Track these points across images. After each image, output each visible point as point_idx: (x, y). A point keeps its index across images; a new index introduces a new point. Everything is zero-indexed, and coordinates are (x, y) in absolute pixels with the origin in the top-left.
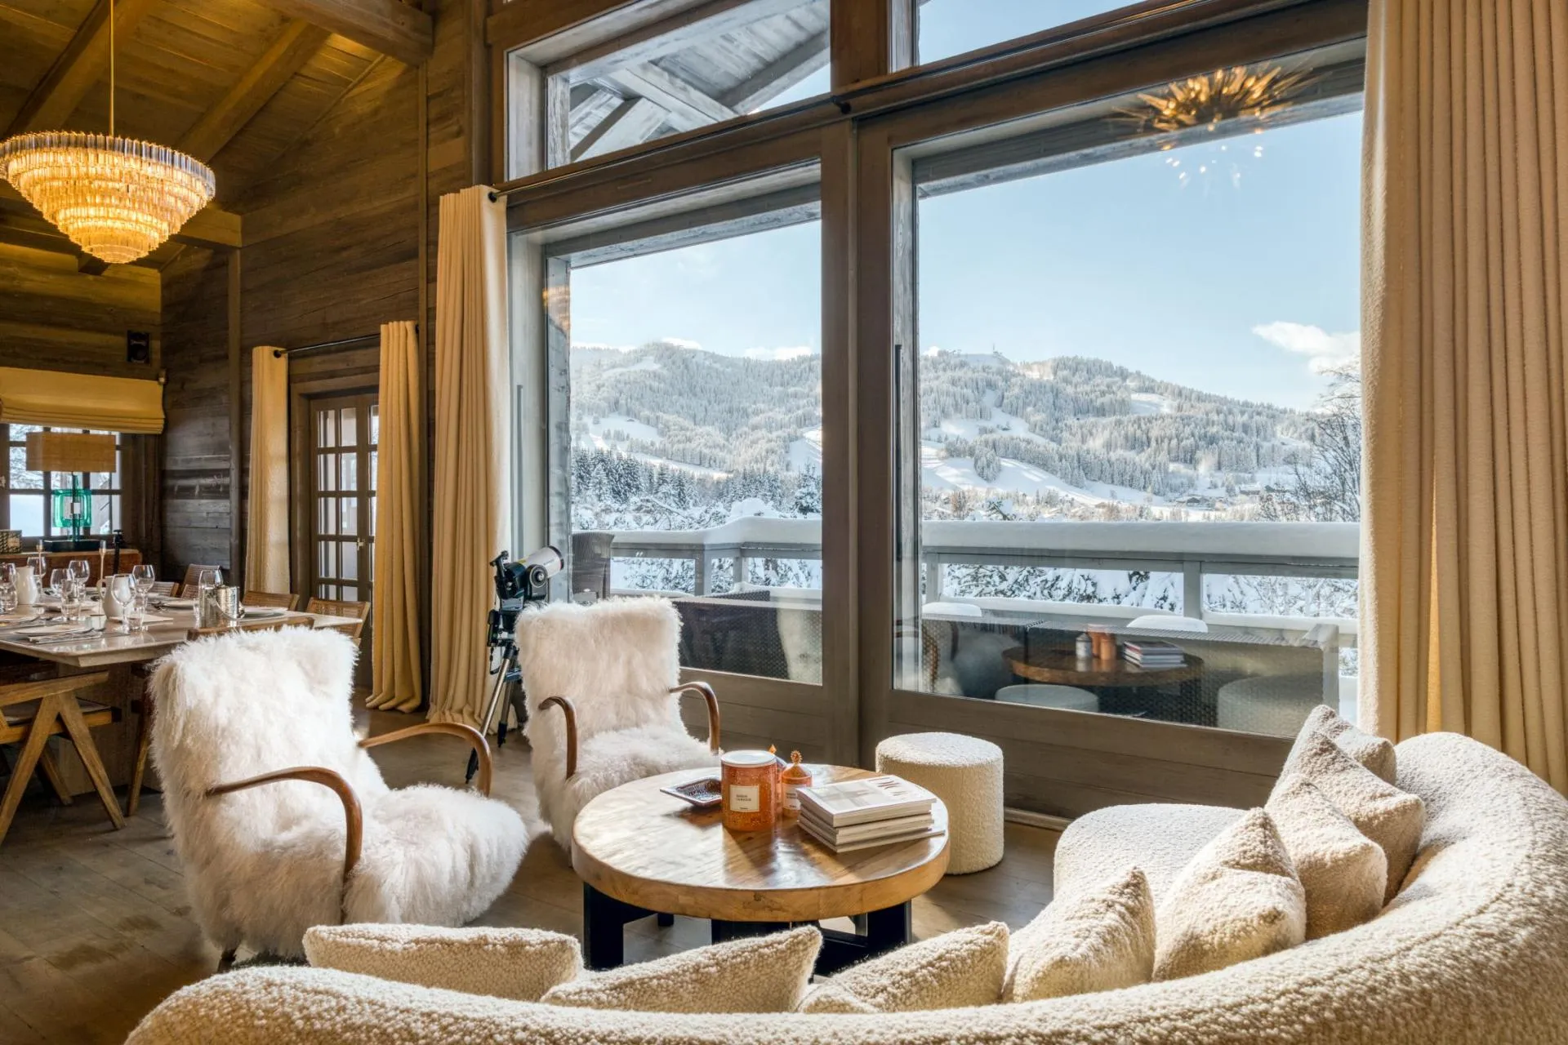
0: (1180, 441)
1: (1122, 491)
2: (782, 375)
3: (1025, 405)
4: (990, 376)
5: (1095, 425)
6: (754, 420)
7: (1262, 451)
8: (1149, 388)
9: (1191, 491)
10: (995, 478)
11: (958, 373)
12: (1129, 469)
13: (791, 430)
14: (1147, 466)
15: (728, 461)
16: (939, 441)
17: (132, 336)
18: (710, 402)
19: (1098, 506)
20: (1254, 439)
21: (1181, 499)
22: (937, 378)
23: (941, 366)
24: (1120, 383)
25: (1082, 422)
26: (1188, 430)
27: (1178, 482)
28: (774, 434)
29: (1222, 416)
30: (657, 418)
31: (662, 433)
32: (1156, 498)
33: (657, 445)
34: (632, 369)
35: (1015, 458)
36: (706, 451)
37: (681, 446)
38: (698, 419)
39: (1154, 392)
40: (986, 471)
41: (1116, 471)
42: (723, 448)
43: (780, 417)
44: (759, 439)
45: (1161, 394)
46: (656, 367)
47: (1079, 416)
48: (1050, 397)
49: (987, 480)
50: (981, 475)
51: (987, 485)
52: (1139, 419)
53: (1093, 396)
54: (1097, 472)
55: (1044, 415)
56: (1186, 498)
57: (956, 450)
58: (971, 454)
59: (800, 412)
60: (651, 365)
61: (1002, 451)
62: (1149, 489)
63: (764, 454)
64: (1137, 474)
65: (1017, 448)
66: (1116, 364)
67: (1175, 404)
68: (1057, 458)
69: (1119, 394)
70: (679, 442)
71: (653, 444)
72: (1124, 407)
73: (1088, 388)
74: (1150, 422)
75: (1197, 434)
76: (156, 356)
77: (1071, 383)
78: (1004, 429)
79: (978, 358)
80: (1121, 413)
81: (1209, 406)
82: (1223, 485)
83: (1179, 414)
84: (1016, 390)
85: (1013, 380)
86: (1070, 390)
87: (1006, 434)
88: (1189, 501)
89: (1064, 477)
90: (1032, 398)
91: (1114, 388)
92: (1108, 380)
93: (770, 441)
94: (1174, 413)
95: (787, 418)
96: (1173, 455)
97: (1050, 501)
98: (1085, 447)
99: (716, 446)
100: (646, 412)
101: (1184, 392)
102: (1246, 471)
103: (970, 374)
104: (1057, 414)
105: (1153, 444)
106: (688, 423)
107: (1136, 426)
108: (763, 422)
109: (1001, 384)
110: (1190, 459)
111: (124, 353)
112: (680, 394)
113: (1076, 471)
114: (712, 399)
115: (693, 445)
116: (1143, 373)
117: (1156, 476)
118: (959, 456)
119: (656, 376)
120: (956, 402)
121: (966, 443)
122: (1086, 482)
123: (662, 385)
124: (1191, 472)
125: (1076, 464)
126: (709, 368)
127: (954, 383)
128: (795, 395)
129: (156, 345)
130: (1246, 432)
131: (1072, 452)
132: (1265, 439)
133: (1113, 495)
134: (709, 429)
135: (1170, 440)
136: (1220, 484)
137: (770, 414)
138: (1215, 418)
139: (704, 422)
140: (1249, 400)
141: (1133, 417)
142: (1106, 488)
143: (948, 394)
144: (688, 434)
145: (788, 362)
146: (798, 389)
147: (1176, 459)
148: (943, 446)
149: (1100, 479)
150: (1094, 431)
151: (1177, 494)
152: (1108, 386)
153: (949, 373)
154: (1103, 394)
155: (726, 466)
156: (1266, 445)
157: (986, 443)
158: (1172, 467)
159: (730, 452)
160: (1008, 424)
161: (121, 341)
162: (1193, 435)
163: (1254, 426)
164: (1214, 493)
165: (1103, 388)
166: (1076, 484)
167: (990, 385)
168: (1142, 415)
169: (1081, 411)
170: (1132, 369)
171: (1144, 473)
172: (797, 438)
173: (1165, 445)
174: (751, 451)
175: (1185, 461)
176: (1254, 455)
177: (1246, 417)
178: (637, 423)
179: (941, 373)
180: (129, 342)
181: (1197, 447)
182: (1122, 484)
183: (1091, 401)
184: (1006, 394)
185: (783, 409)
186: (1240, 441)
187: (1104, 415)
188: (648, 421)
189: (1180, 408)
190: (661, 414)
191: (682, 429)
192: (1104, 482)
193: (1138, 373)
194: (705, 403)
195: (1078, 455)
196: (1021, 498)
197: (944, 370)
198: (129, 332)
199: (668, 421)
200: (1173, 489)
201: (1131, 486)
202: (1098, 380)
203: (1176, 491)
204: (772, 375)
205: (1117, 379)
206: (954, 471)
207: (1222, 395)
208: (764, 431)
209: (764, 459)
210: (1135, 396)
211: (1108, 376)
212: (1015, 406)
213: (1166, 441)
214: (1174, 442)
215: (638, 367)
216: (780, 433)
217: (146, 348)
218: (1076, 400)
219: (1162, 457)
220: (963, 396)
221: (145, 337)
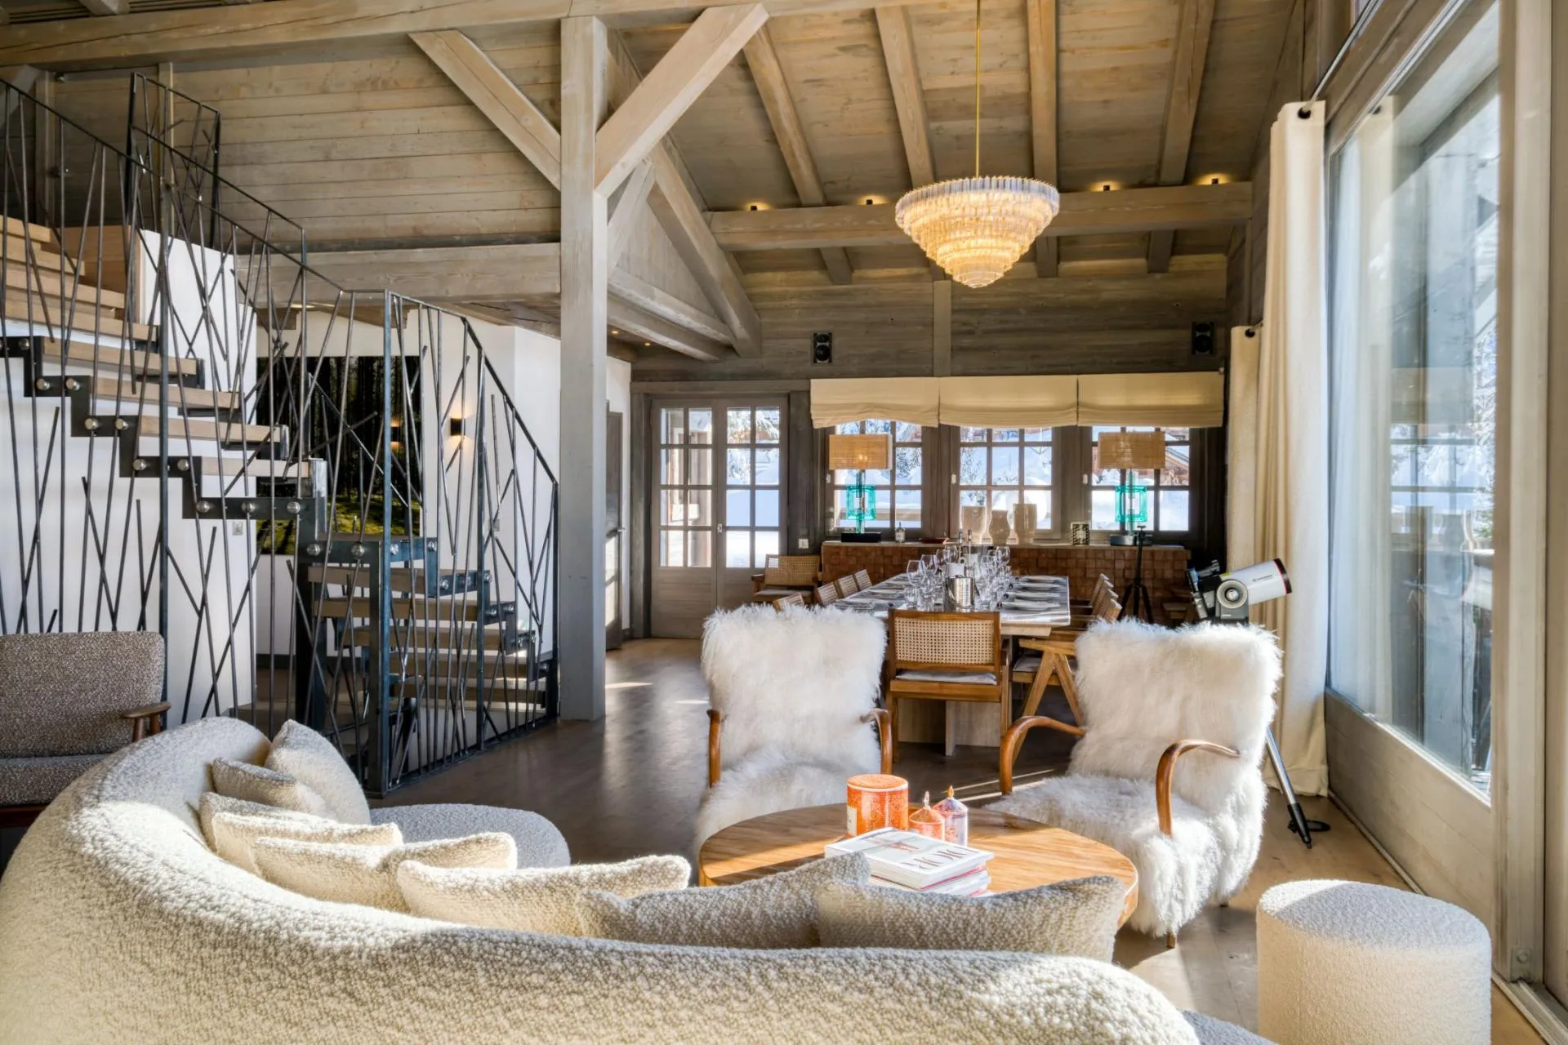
17: (1197, 327)
76: (1220, 345)
111: (1189, 347)
129: (1220, 332)
161: (1186, 335)
180: (1194, 334)
198: (1194, 324)
217: (1211, 339)
221: (1208, 327)
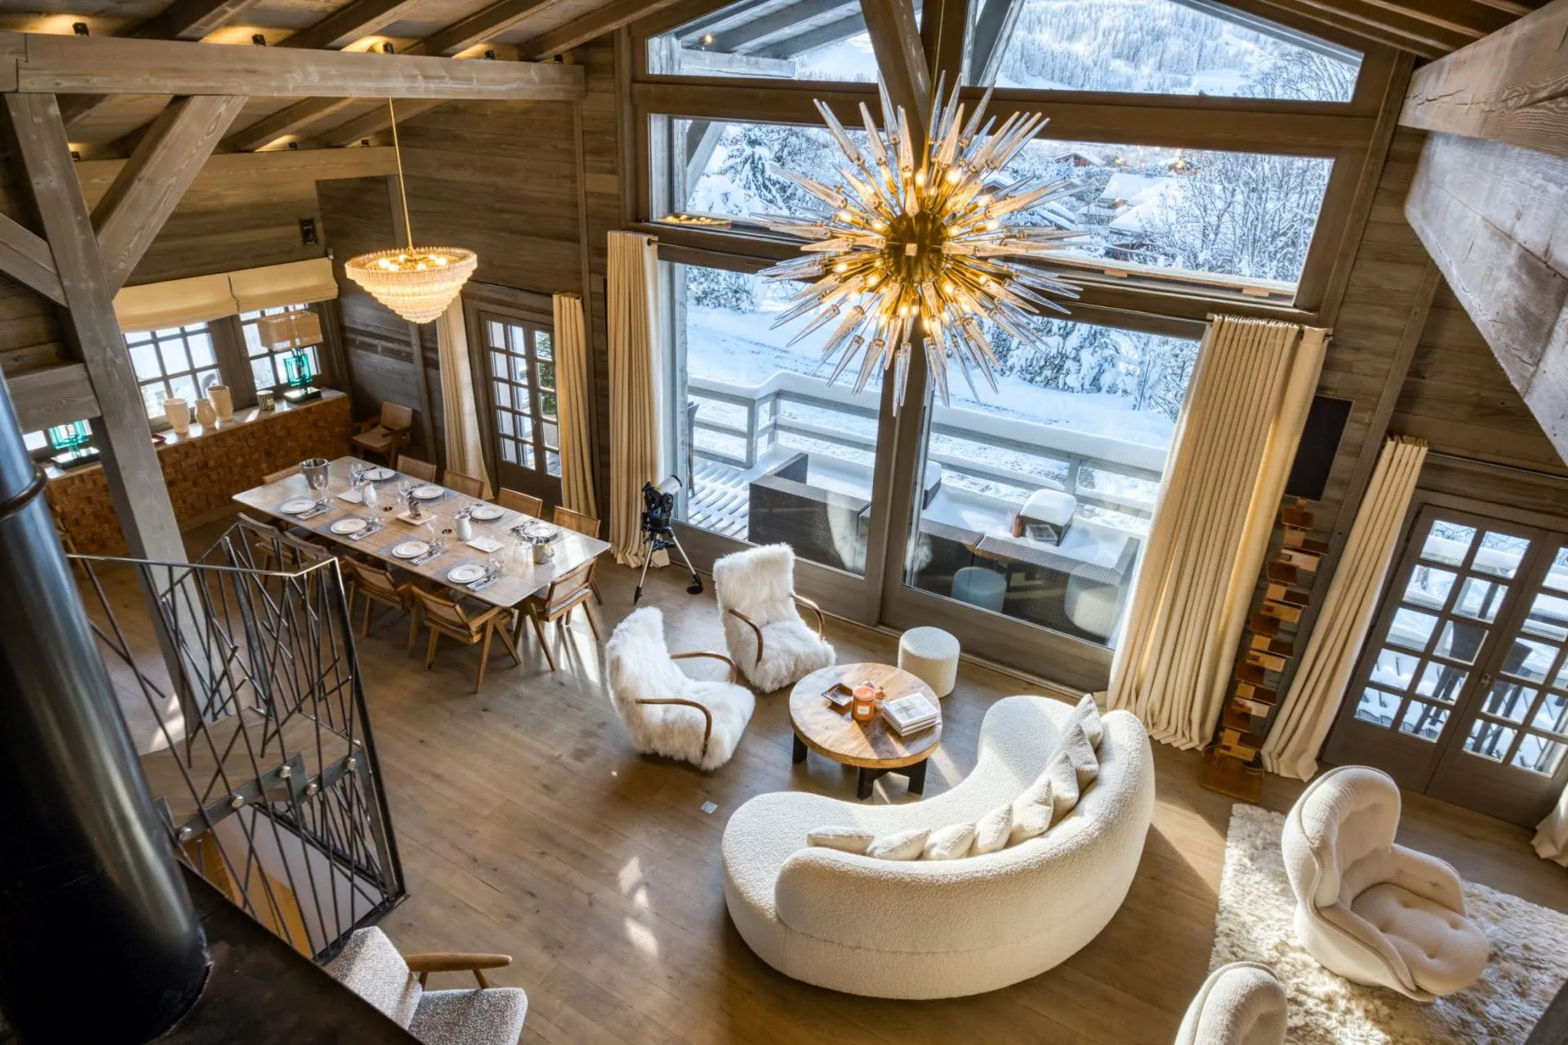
0: (1127, 34)
5: (1044, 12)
7: (1205, 51)
12: (1071, 65)
14: (1090, 62)
17: (303, 223)
20: (1200, 36)
26: (1137, 22)
27: (1115, 81)
41: (1058, 66)
54: (1038, 66)
64: (1079, 70)
74: (1101, 10)
75: (1145, 27)
76: (321, 234)
96: (1116, 50)
98: (1030, 37)
102: (1184, 72)
105: (1100, 36)
107: (1086, 14)
110: (1133, 57)
111: (300, 240)
113: (1018, 64)
117: (1096, 74)
122: (1026, 77)
124: (1130, 71)
125: (1019, 57)
129: (319, 226)
130: (1194, 28)
132: (1211, 37)
135: (1118, 32)
147: (1118, 56)
149: (1040, 74)
156: (1210, 44)
158: (1113, 64)
161: (296, 229)
162: (1141, 29)
171: (1085, 70)
173: (1112, 37)
175: (1128, 58)
176: (1196, 55)
180: (302, 228)
181: (1143, 43)
186: (1186, 39)
192: (1044, 78)
195: (1022, 45)
198: (300, 220)
213: (1114, 33)
214: (1121, 35)
217: (313, 231)
219: (1106, 52)
221: (311, 222)
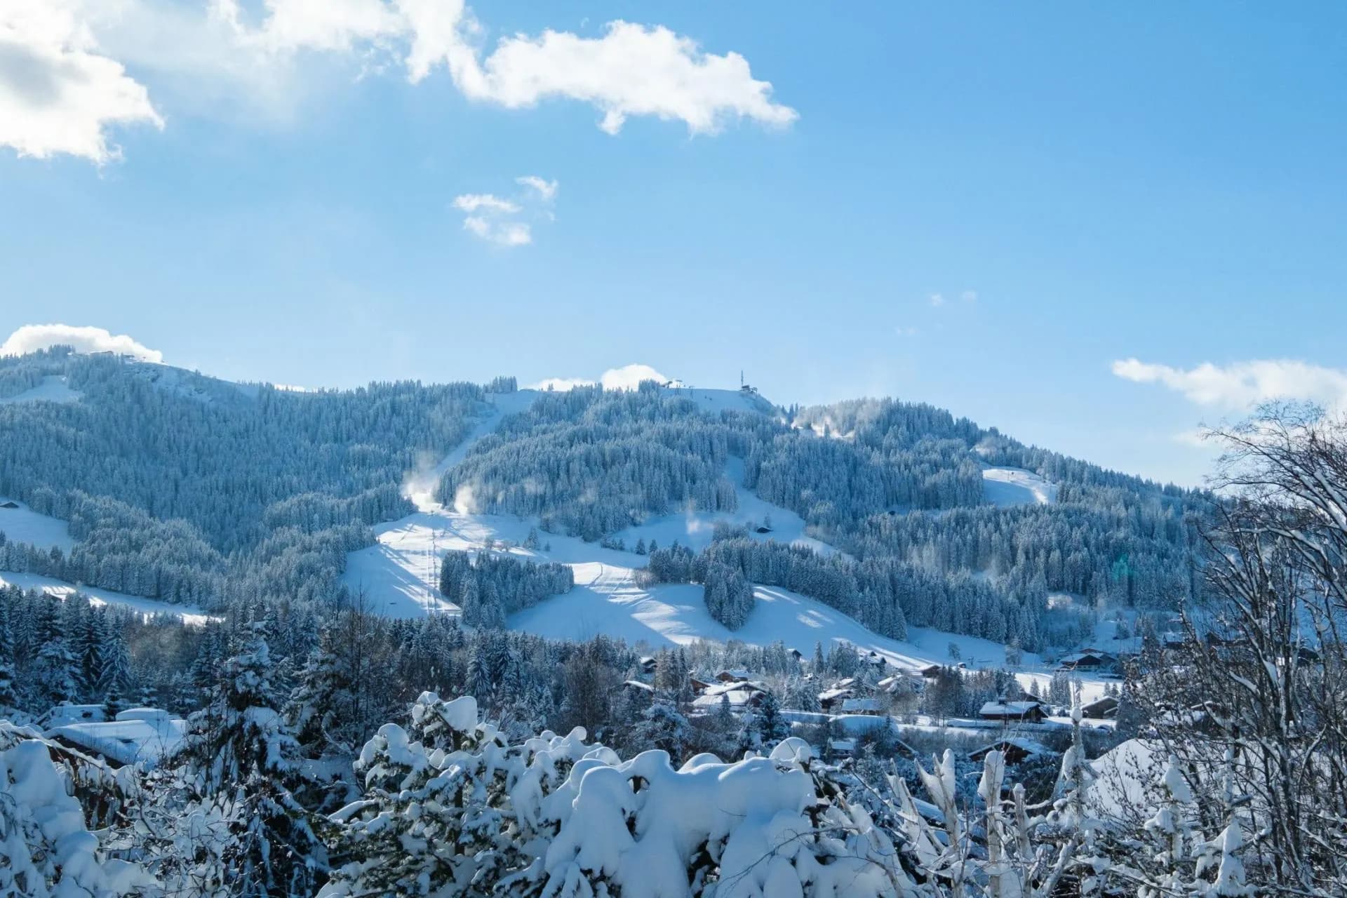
0: (1065, 554)
1: (968, 645)
2: (338, 421)
3: (800, 485)
4: (735, 430)
5: (921, 524)
6: (279, 507)
8: (1012, 457)
9: (1086, 645)
10: (742, 621)
11: (676, 425)
12: (981, 604)
13: (351, 529)
14: (1011, 598)
15: (217, 589)
16: (640, 552)
18: (185, 473)
19: (927, 673)
20: (1185, 550)
21: (1069, 659)
22: (638, 432)
23: (644, 411)
24: (963, 448)
25: (900, 517)
26: (1077, 534)
27: (1062, 626)
28: (318, 535)
29: (1132, 510)
30: (70, 501)
31: (77, 533)
32: (1027, 657)
33: (67, 555)
34: (20, 400)
35: (780, 584)
36: (171, 569)
37: (119, 558)
38: (157, 505)
39: (1020, 467)
40: (726, 608)
41: (959, 608)
42: (207, 563)
43: (329, 502)
44: (284, 545)
45: (1033, 470)
46: (73, 397)
47: (895, 507)
48: (843, 469)
49: (729, 625)
50: (717, 616)
51: (729, 636)
52: (996, 513)
53: (917, 470)
54: (925, 610)
55: (830, 504)
56: (1078, 657)
57: (672, 569)
58: (699, 579)
59: (370, 493)
60: (62, 393)
61: (755, 571)
62: (1016, 641)
63: (293, 574)
64: (995, 612)
65: (783, 564)
66: (956, 416)
67: (1056, 488)
68: (854, 583)
69: (962, 469)
70: (113, 549)
71: (56, 554)
72: (973, 491)
73: (909, 456)
74: (1015, 520)
75: (1092, 541)
77: (879, 447)
78: (762, 531)
79: (710, 395)
80: (966, 503)
81: (1111, 493)
82: (1137, 634)
83: (1062, 506)
84: (783, 457)
85: (777, 439)
86: (877, 458)
87: (763, 540)
88: (1081, 662)
89: (868, 620)
90: (812, 473)
91: (955, 458)
92: (943, 443)
93: (306, 549)
94: (1056, 505)
95: (344, 504)
96: (1053, 579)
97: (843, 664)
98: (903, 565)
99: (193, 558)
100: (44, 489)
101: (1070, 467)
103: (697, 426)
104: (854, 503)
105: (1021, 558)
106: (136, 512)
107: (991, 527)
108: (295, 510)
109: (755, 445)
110: (1083, 587)
112: (124, 454)
113: (889, 609)
114: (191, 466)
115: (145, 556)
116: (1002, 432)
117: (1027, 617)
118: (676, 580)
119: (68, 414)
120: (673, 477)
121: (690, 554)
122: (907, 630)
123: (83, 434)
124: (1084, 610)
125: (888, 597)
126: (187, 401)
127: (668, 440)
128: (363, 461)
130: (1171, 538)
131: (883, 574)
133: (954, 653)
134: (182, 524)
135: (1049, 552)
136: (1132, 633)
137: (310, 496)
138: (1123, 514)
139: (172, 510)
140: (1177, 484)
141: (988, 509)
142: (940, 640)
143: (657, 462)
144: (135, 533)
145: (349, 394)
146: (370, 448)
147: (1057, 588)
148: (646, 560)
149: (931, 623)
150: (920, 534)
151: (1062, 650)
152: (945, 453)
153: (660, 424)
154: (935, 467)
155: (214, 599)
157: (728, 555)
158: (1052, 601)
159: (222, 570)
160: (767, 521)
162: (1087, 544)
163: (1184, 527)
164: (1123, 647)
165: (935, 456)
166: (889, 631)
167: (737, 448)
168: (1002, 507)
169: (895, 500)
170: (983, 426)
171: (1007, 611)
172: (363, 544)
173: (1041, 559)
174: (266, 569)
175: (1075, 591)
176: (1185, 580)
177: (1170, 512)
178: (23, 513)
179: (643, 423)
181: (1094, 566)
182: (969, 631)
183: (915, 479)
184: (764, 464)
185: (337, 487)
186: (1163, 555)
187: (938, 507)
188: (48, 508)
189: (1063, 495)
190: (78, 493)
191: (122, 523)
192: (939, 628)
193: (994, 431)
194: (175, 472)
195: (892, 578)
196: (790, 659)
197: (652, 418)
199: (91, 508)
200: (1057, 641)
201: (984, 635)
202: (925, 442)
203: (1060, 644)
204: (318, 418)
205: (957, 441)
206: (666, 609)
207: (1132, 474)
208: (295, 530)
209: (291, 587)
210: (990, 474)
211: (944, 436)
212: (780, 487)
213: (1042, 553)
214: (1056, 555)
215: (33, 397)
216: (327, 533)
218: (887, 478)
219: (1036, 583)
220: (685, 467)
